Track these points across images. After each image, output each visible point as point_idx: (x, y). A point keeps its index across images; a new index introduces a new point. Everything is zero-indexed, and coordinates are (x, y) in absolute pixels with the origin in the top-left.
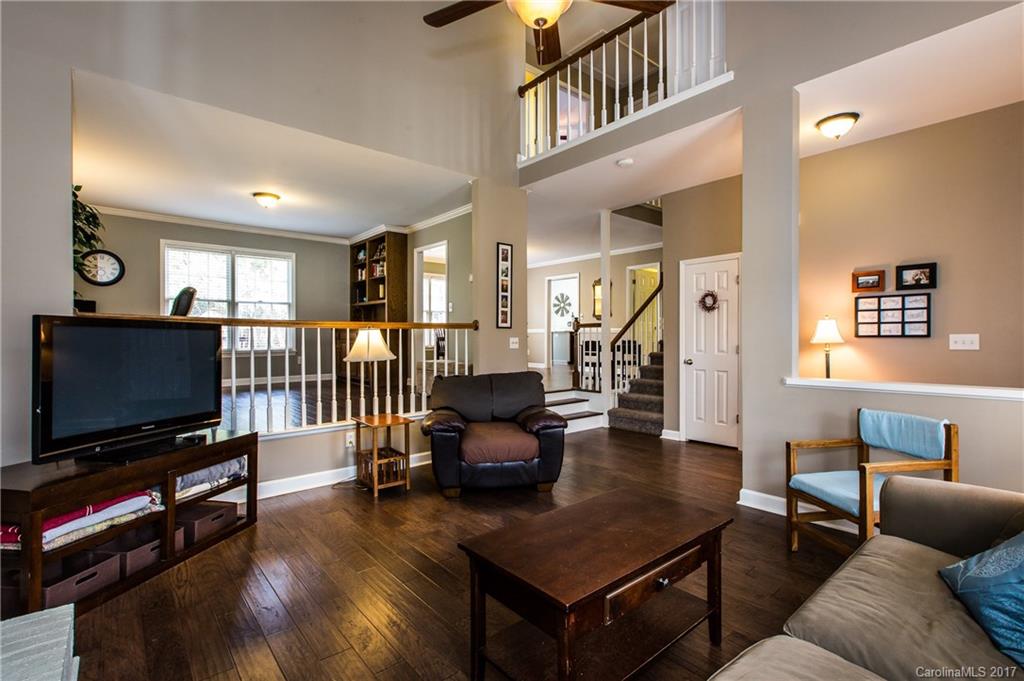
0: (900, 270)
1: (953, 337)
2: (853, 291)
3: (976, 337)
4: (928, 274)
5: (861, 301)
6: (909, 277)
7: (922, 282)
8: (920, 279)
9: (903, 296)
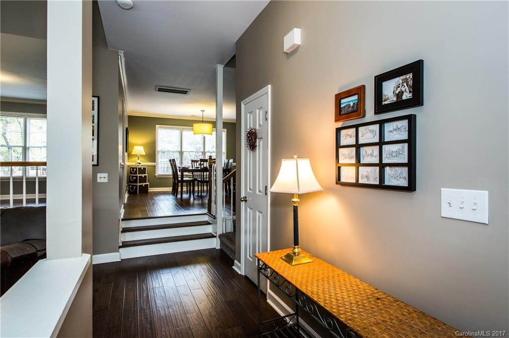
0: (380, 80)
1: (447, 193)
2: (337, 120)
3: (482, 197)
4: (411, 83)
5: (343, 132)
6: (390, 89)
7: (404, 97)
8: (402, 93)
9: (381, 123)
